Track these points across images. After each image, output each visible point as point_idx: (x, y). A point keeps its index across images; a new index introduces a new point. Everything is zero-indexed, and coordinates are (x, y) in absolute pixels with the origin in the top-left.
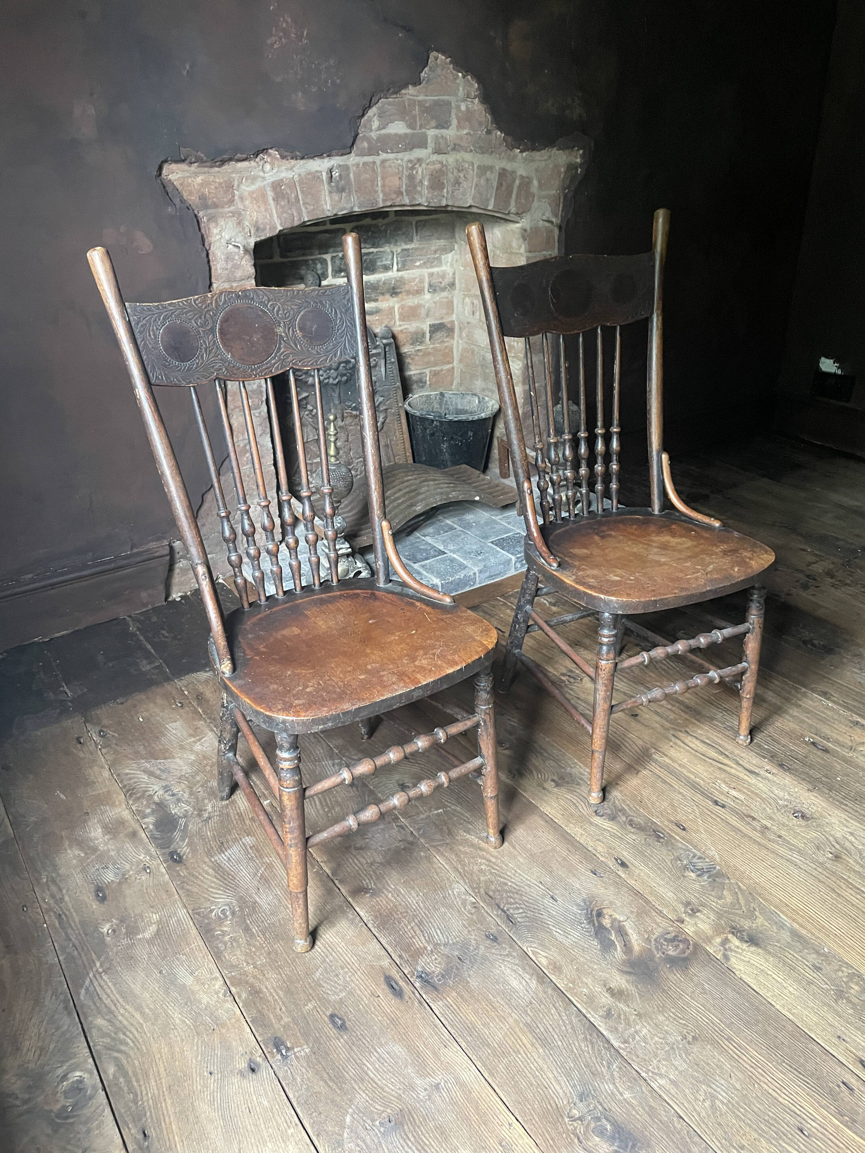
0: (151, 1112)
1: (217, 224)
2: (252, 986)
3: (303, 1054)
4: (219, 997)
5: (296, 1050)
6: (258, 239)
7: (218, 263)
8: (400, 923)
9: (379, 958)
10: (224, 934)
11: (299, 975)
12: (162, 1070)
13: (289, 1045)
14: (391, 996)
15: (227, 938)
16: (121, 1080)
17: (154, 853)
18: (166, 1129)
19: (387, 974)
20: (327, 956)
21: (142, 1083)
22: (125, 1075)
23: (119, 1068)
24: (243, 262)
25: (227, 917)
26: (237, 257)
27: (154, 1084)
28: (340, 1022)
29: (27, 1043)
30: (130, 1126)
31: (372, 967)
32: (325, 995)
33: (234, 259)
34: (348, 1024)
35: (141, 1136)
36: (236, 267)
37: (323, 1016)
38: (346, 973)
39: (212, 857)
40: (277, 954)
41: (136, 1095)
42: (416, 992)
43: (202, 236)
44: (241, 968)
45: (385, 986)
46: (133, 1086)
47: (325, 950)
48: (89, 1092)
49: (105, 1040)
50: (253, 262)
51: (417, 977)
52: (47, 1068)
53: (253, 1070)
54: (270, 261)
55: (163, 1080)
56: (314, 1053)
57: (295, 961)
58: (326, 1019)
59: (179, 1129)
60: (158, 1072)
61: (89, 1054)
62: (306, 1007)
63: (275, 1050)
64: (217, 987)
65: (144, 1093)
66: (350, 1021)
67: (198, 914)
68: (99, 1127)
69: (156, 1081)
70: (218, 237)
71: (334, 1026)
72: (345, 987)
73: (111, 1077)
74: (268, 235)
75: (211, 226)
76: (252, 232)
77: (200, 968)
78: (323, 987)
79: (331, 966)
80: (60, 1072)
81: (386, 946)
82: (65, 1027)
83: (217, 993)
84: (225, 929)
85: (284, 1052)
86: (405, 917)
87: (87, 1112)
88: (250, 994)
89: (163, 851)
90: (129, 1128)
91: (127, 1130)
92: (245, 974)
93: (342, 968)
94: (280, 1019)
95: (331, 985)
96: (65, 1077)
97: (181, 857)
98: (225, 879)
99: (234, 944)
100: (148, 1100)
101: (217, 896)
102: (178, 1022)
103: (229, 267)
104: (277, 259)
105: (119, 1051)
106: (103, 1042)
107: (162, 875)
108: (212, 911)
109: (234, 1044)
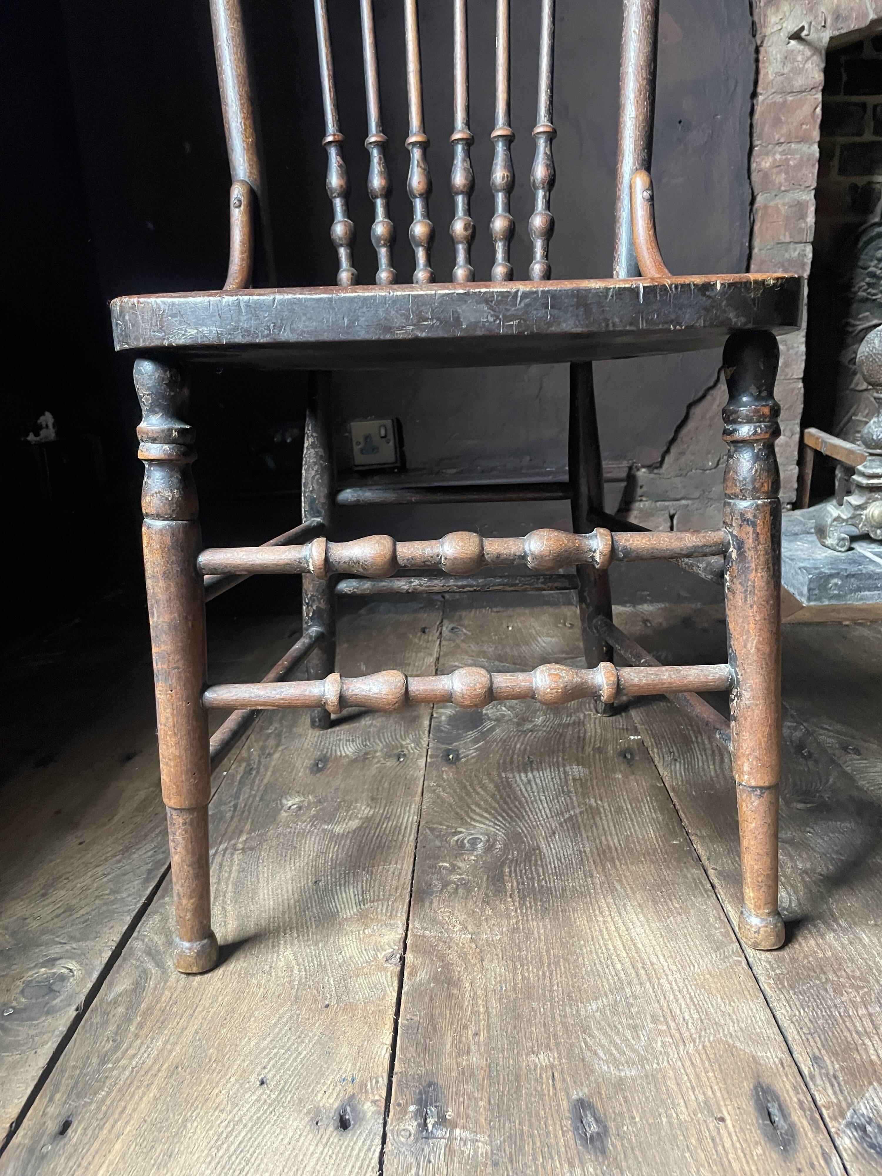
0: (108, 1094)
1: (778, 9)
2: (447, 967)
3: (468, 1150)
4: (375, 958)
5: (457, 1132)
6: (836, 33)
7: (770, 64)
8: (838, 990)
9: (757, 1039)
10: (453, 869)
11: (551, 991)
12: (191, 1029)
13: (450, 1114)
14: (757, 1135)
15: (455, 878)
16: (121, 1010)
17: (424, 743)
18: (103, 1142)
19: (766, 1080)
20: (629, 984)
21: (142, 1033)
22: (132, 1007)
23: (134, 990)
24: (809, 65)
25: (474, 849)
26: (799, 58)
27: (160, 1044)
28: (594, 1128)
29: (62, 893)
30: (58, 1096)
31: (731, 1049)
32: (588, 1054)
33: (795, 60)
34: (613, 1143)
35: (52, 1126)
36: (798, 72)
37: (562, 1095)
38: (660, 1033)
39: (505, 771)
40: (527, 938)
41: (116, 1048)
42: (835, 1159)
43: (753, 23)
44: (447, 930)
45: (749, 1107)
46: (127, 1029)
47: (631, 971)
48: (58, 1001)
49: (156, 938)
50: (823, 65)
51: (849, 1125)
52: (46, 937)
53: (344, 1124)
54: (857, 139)
55: (178, 1048)
56: (495, 1164)
57: (557, 964)
58: (565, 1104)
59: (123, 1157)
60: (184, 1029)
61: (114, 945)
62: (533, 1057)
63: (412, 1108)
64: (385, 939)
65: (131, 1052)
66: (622, 1139)
67: (432, 830)
68: (14, 1066)
69: (166, 1043)
70: (775, 29)
71: (576, 1129)
72: (643, 1060)
73: (111, 996)
74: (852, 27)
75: (769, 12)
76: (829, 21)
77: (378, 900)
78: (591, 1036)
79: (629, 1005)
80: (54, 951)
81: (785, 1024)
82: (124, 895)
83: (378, 948)
84: (460, 864)
85: (430, 1122)
86: (857, 988)
87: (23, 1031)
88: (435, 978)
89: (440, 746)
90: (51, 1100)
91: (45, 1101)
92: (448, 943)
93: (655, 1020)
94: (463, 1051)
95: (612, 1042)
96: (52, 962)
97: (457, 758)
98: (506, 803)
99: (460, 891)
100: (124, 1069)
101: (478, 818)
102: (281, 964)
103: (786, 71)
104: (868, 137)
105: (160, 965)
106: (152, 940)
107: (418, 768)
108: (456, 833)
109: (344, 1050)
